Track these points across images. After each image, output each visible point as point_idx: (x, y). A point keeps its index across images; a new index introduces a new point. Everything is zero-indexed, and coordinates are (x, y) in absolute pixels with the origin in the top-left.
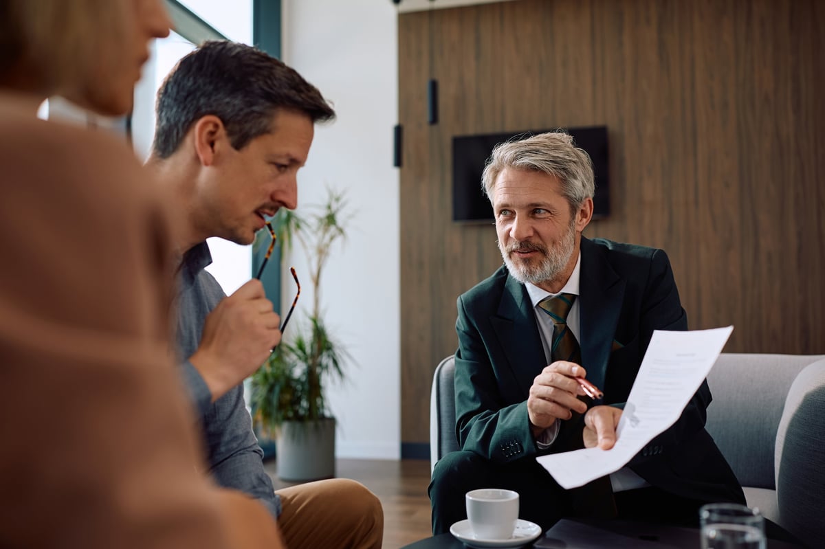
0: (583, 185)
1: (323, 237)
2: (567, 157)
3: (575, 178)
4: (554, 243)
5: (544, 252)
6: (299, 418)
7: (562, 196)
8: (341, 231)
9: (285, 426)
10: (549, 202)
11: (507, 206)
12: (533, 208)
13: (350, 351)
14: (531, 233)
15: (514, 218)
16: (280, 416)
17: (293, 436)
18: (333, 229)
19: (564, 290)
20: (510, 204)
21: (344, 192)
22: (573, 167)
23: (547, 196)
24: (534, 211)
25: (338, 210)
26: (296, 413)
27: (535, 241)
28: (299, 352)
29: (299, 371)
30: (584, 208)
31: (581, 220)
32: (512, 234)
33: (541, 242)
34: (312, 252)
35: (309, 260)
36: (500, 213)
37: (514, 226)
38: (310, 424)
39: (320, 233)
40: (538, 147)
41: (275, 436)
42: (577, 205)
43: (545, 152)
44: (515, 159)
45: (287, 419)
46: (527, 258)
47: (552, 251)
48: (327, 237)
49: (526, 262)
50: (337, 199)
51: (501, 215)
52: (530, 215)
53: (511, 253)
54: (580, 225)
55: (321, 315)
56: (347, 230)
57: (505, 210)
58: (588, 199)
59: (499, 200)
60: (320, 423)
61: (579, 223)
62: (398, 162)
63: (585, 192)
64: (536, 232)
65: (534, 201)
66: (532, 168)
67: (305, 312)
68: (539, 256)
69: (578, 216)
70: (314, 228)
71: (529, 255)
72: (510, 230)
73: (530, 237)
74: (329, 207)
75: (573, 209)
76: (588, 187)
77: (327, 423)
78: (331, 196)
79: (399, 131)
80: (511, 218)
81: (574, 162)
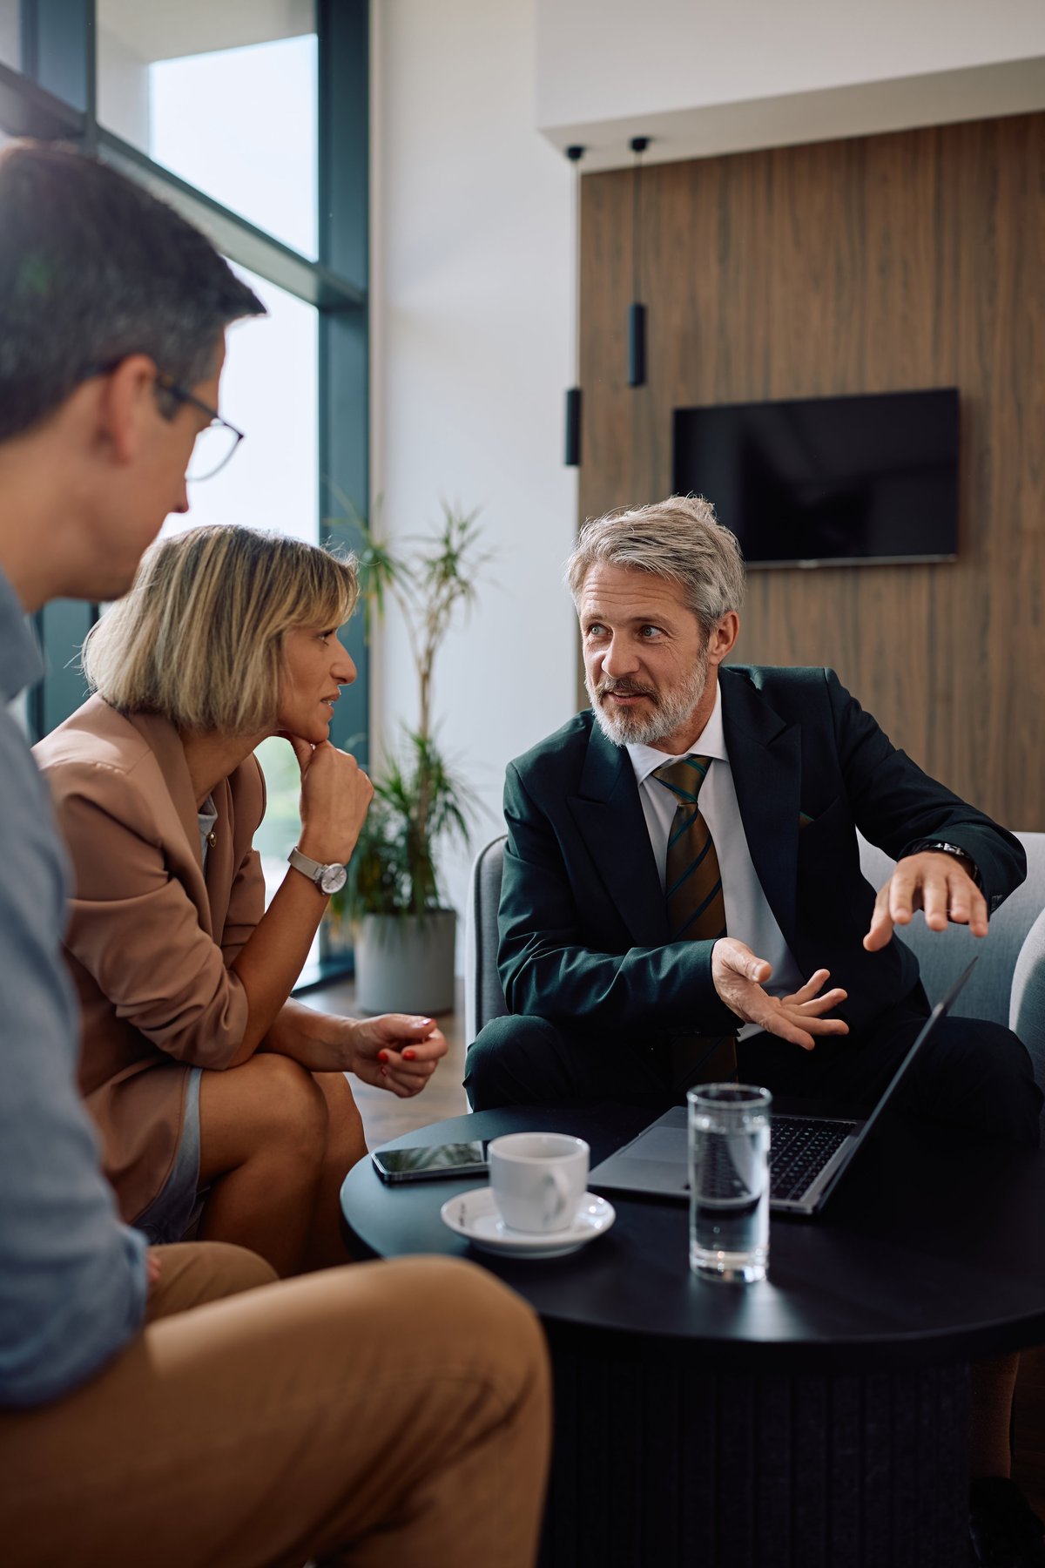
0: (722, 594)
1: (438, 593)
2: (698, 548)
3: (709, 582)
4: (671, 685)
5: (655, 700)
6: (390, 910)
7: (687, 608)
8: (465, 586)
9: (370, 922)
10: (666, 617)
11: (599, 617)
12: (639, 624)
13: (482, 795)
14: (635, 666)
15: (611, 640)
16: (359, 906)
17: (382, 939)
18: (452, 581)
19: (695, 750)
20: (603, 616)
21: (474, 515)
22: (705, 564)
23: (664, 608)
24: (642, 628)
25: (463, 546)
26: (389, 901)
27: (642, 678)
28: (395, 797)
29: (394, 829)
30: (723, 628)
31: (718, 647)
32: (605, 665)
33: (650, 683)
34: (419, 620)
35: (413, 637)
36: (589, 629)
37: (608, 652)
38: (412, 921)
39: (432, 588)
40: (650, 533)
41: (353, 941)
42: (710, 624)
43: (663, 541)
44: (614, 550)
45: (372, 910)
46: (626, 706)
47: (668, 698)
48: (445, 592)
49: (627, 711)
50: (463, 527)
51: (591, 634)
52: (636, 636)
53: (604, 695)
54: (715, 655)
55: (431, 732)
56: (477, 584)
57: (597, 625)
58: (730, 614)
59: (587, 607)
60: (428, 920)
61: (715, 652)
62: (574, 456)
63: (725, 604)
64: (643, 665)
65: (644, 614)
66: (636, 568)
67: (405, 728)
68: (645, 704)
69: (714, 639)
70: (422, 578)
71: (629, 701)
72: (603, 658)
73: (633, 672)
74: (447, 541)
75: (705, 631)
76: (730, 593)
77: (440, 918)
78: (450, 520)
79: (575, 399)
80: (606, 639)
81: (710, 555)
